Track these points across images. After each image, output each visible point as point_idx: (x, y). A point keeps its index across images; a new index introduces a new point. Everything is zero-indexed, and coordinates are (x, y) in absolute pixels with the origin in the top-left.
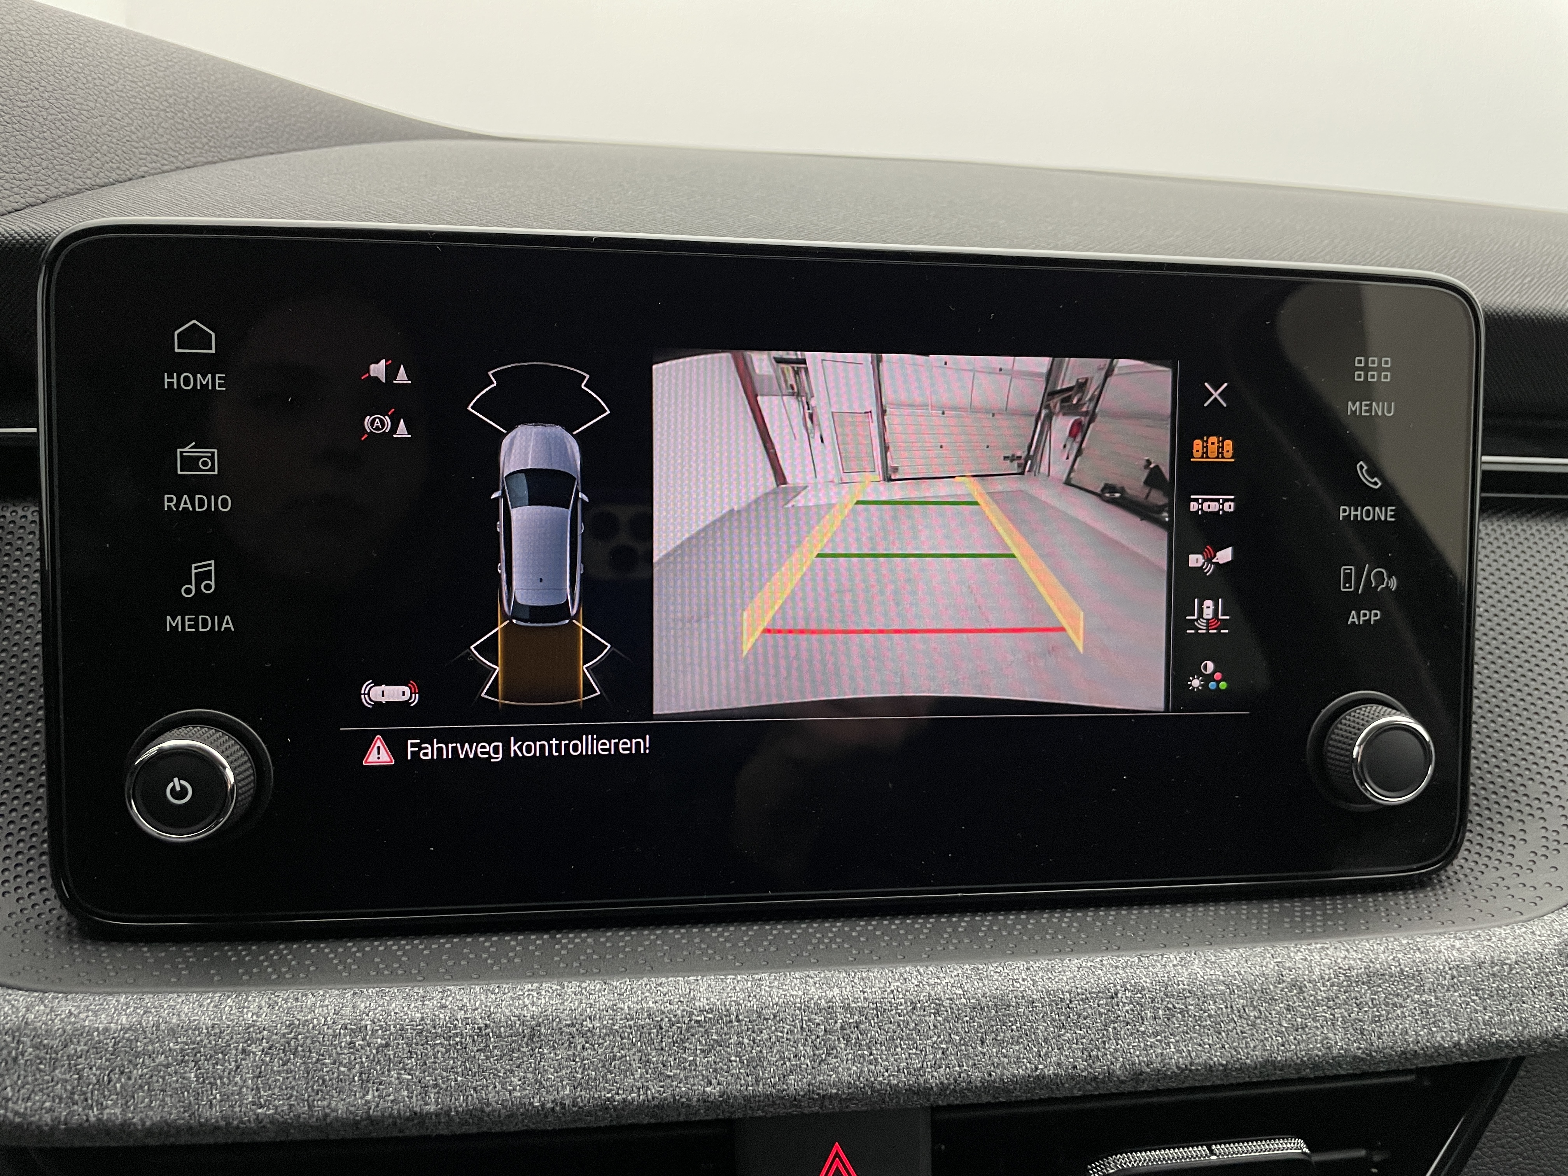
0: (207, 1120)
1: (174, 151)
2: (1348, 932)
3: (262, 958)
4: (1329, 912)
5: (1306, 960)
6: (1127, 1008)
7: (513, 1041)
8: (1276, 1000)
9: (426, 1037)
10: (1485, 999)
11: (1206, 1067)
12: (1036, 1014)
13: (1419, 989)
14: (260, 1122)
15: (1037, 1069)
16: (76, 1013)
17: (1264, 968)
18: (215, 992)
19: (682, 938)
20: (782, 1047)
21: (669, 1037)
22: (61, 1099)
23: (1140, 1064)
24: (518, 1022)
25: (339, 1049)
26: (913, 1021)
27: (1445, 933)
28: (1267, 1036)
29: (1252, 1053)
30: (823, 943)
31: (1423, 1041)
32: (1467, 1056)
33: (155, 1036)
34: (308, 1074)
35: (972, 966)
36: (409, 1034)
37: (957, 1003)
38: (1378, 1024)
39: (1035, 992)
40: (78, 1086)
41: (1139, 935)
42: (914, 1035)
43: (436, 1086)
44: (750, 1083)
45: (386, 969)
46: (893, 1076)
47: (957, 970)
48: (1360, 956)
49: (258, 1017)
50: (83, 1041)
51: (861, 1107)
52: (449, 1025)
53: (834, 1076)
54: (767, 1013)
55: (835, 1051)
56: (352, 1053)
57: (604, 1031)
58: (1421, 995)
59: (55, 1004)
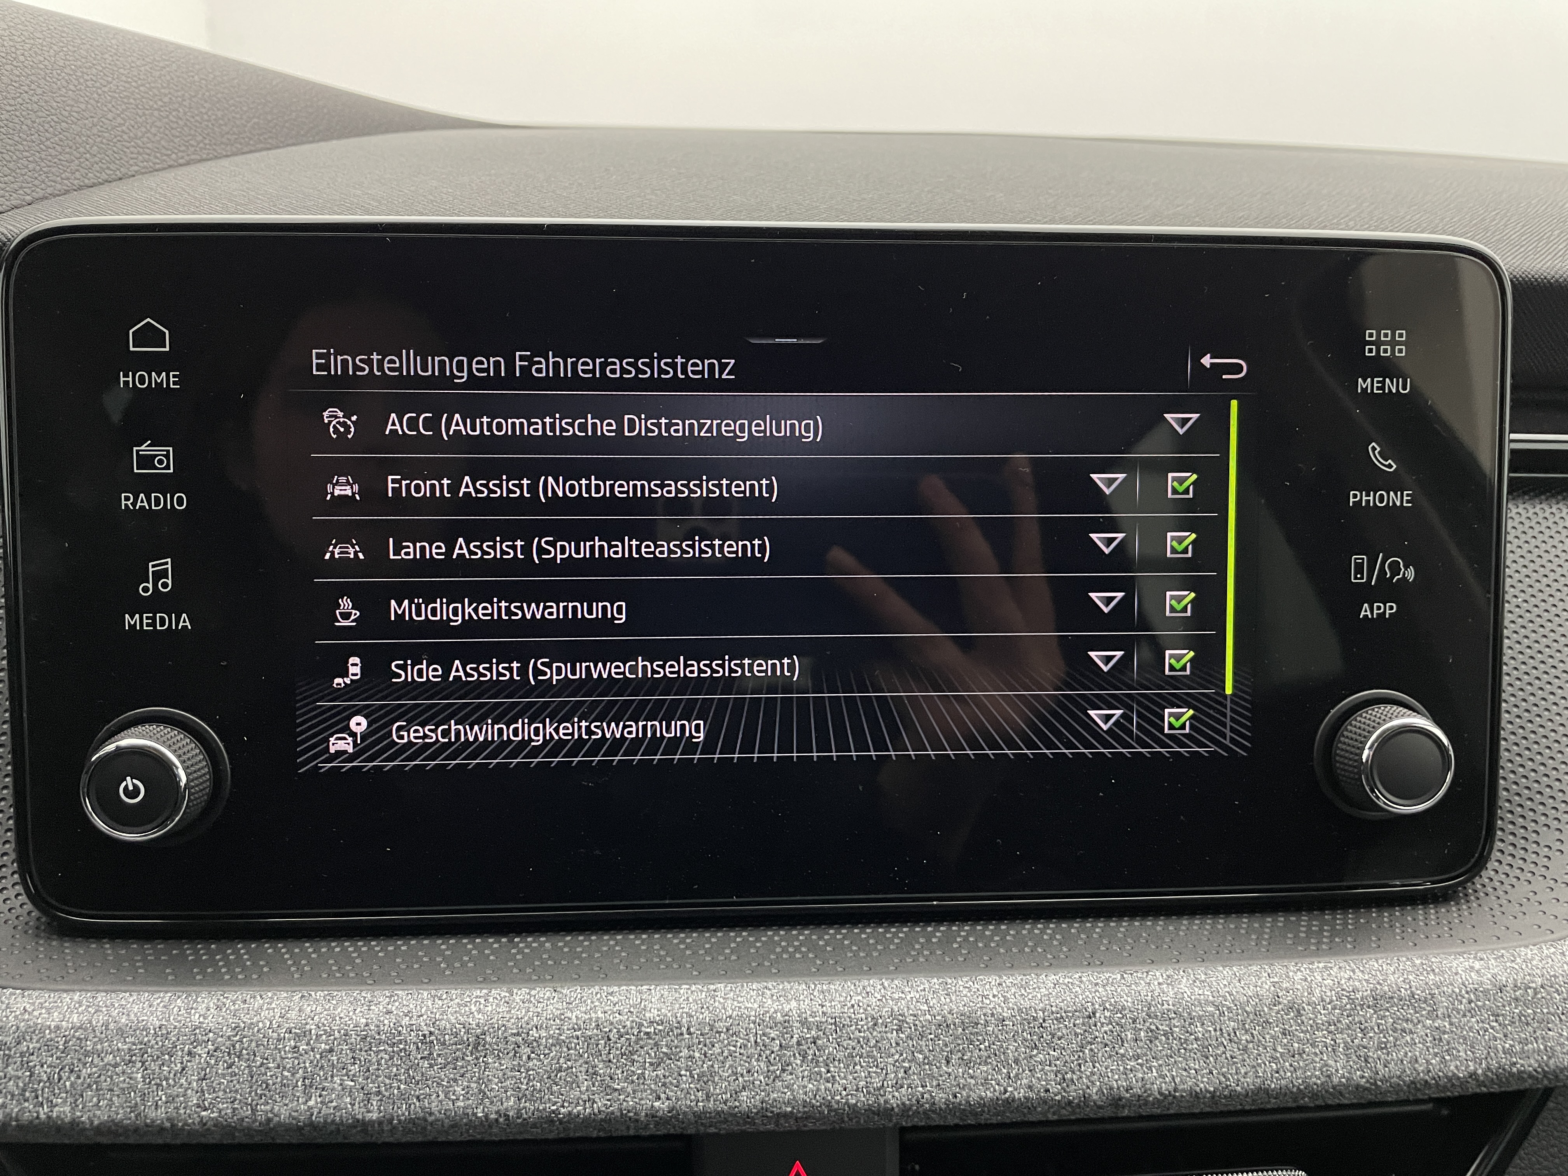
0: (153, 1121)
1: (167, 150)
2: (1356, 950)
3: (218, 957)
5: (1306, 980)
6: (1106, 1028)
7: (457, 1050)
8: (1270, 1023)
9: (370, 1043)
10: (1505, 1025)
11: (1191, 1094)
12: (1007, 1033)
13: (1433, 1014)
14: (205, 1124)
15: (1006, 1091)
16: (30, 1010)
17: (1259, 989)
18: (166, 992)
19: (642, 944)
20: (735, 1061)
21: (617, 1049)
22: (13, 1095)
23: (1118, 1088)
24: (463, 1030)
25: (283, 1053)
26: (874, 1037)
27: (1464, 953)
28: (1260, 1061)
29: (1242, 1080)
30: (788, 952)
31: (1435, 1070)
32: (1485, 1086)
34: (252, 1077)
35: (941, 980)
36: (353, 1040)
37: (922, 1019)
38: (1384, 1051)
39: (1005, 1009)
40: (29, 1083)
41: (1125, 950)
42: (875, 1053)
43: (379, 1093)
44: (700, 1099)
45: (339, 971)
46: (852, 1095)
47: (924, 984)
48: (1367, 977)
49: (205, 1018)
50: (35, 1038)
51: (819, 1126)
52: (393, 1031)
53: (789, 1093)
54: (720, 1026)
55: (790, 1067)
56: (296, 1058)
57: (551, 1041)
58: (1433, 1021)
59: (11, 1001)
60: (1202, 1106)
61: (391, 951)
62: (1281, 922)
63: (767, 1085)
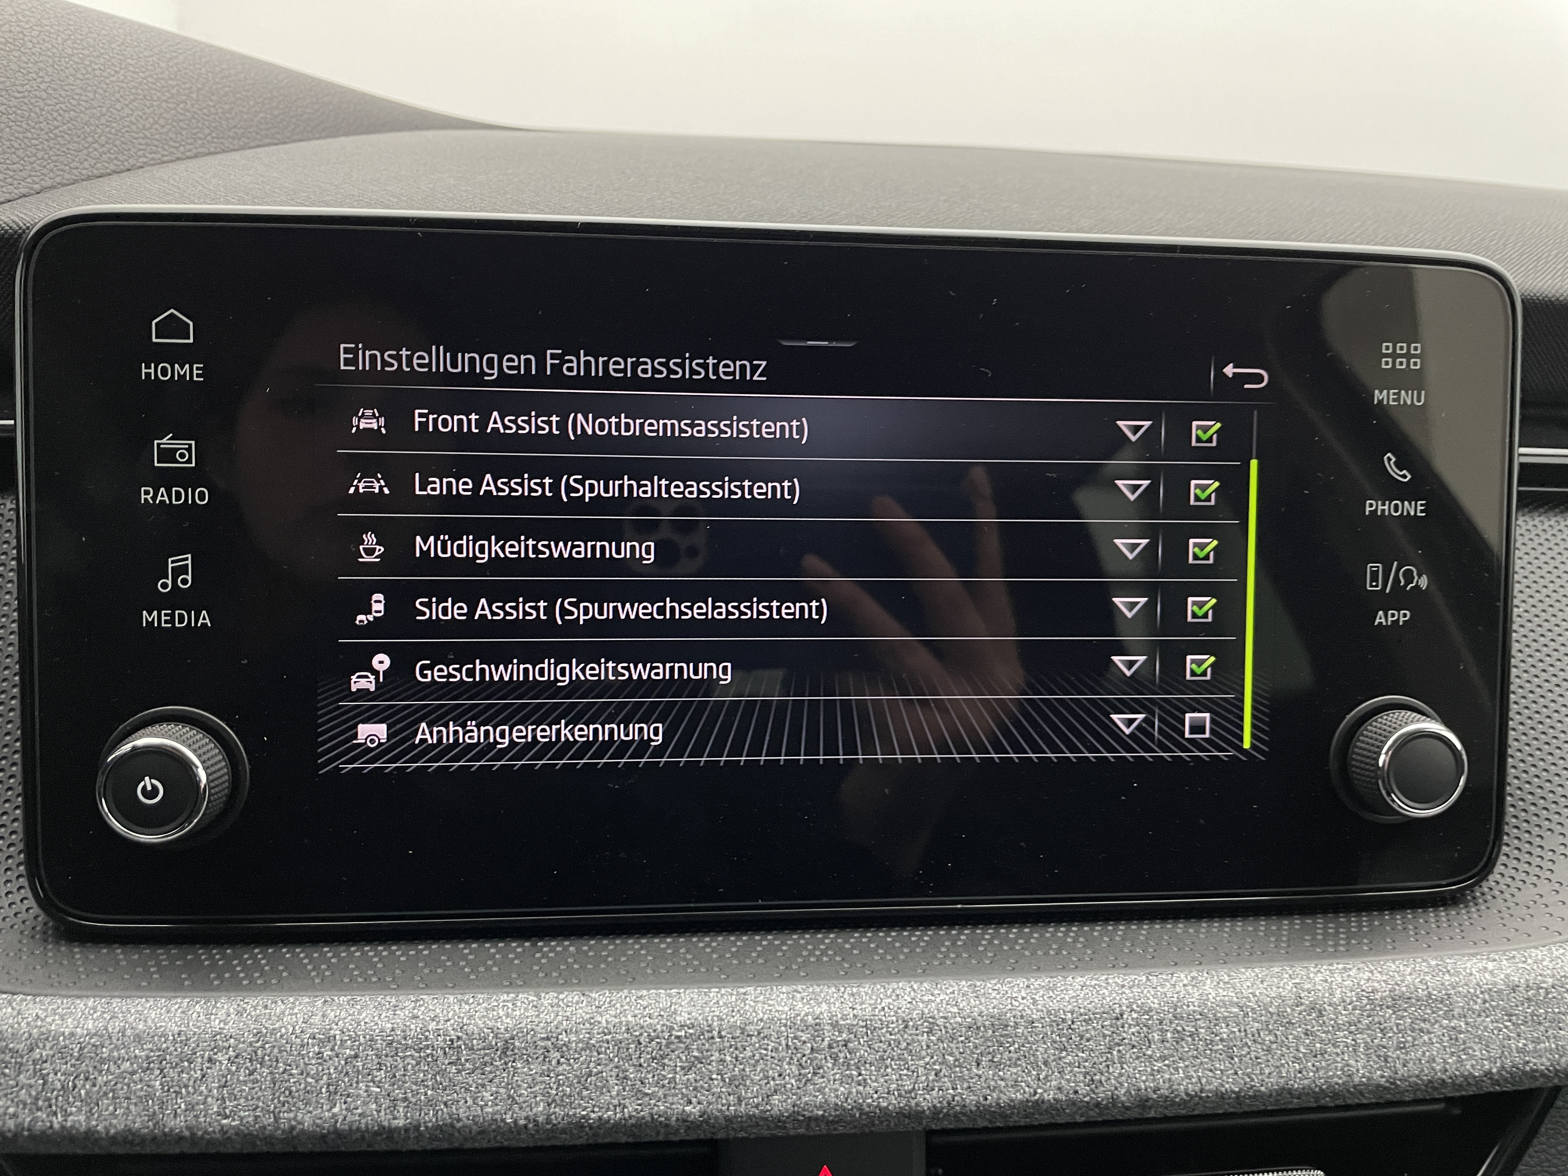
0: (171, 1130)
1: (175, 142)
2: (1373, 952)
3: (235, 962)
4: (1353, 929)
5: (1326, 981)
6: (1133, 1030)
7: (486, 1054)
8: (1293, 1024)
10: (1519, 1025)
11: (1217, 1094)
12: (1036, 1035)
13: (1449, 1014)
14: (226, 1133)
15: (1035, 1093)
16: (43, 1016)
17: (1281, 990)
18: (184, 998)
19: (668, 948)
20: (766, 1065)
21: (648, 1053)
22: (25, 1104)
23: (1146, 1090)
24: (492, 1035)
25: (306, 1059)
26: (905, 1040)
27: (1477, 954)
28: (1283, 1062)
29: (1267, 1080)
30: (815, 955)
31: (1452, 1070)
32: (1499, 1085)
33: (120, 1042)
34: (275, 1084)
35: (969, 983)
36: (379, 1046)
37: (952, 1021)
38: (1403, 1051)
39: (1035, 1011)
40: (42, 1092)
41: (1148, 952)
42: (906, 1055)
43: (405, 1099)
44: (732, 1103)
45: (360, 975)
46: (883, 1097)
47: (953, 987)
48: (1385, 978)
49: (225, 1024)
50: (48, 1045)
51: (849, 1130)
52: (420, 1036)
53: (820, 1097)
54: (751, 1028)
55: (821, 1071)
56: (319, 1064)
57: (580, 1045)
58: (1450, 1021)
59: (23, 1007)
60: (1227, 1106)
61: (412, 955)
62: (1297, 924)
63: (799, 1088)
